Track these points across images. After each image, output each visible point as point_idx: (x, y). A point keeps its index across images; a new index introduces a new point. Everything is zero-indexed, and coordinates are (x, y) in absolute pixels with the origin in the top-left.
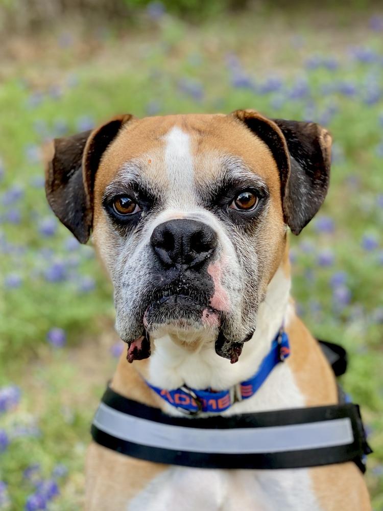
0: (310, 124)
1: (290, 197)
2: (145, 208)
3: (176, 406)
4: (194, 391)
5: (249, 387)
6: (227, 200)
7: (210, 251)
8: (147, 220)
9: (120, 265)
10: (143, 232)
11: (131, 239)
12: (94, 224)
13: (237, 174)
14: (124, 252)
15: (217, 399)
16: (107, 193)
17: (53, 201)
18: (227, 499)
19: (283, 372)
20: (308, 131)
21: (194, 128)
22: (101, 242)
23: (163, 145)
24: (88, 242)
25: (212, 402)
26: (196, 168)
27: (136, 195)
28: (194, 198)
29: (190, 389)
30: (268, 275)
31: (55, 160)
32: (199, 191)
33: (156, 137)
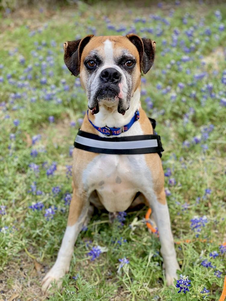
0: (148, 39)
1: (143, 61)
2: (98, 64)
3: (103, 133)
4: (109, 128)
5: (127, 127)
6: (123, 63)
7: (119, 79)
8: (98, 68)
9: (90, 83)
10: (97, 72)
11: (93, 74)
12: (80, 70)
13: (126, 54)
14: (91, 79)
15: (116, 131)
16: (86, 59)
17: (66, 62)
18: (118, 164)
19: (137, 124)
20: (148, 41)
21: (113, 40)
22: (83, 76)
23: (104, 45)
24: (78, 76)
25: (115, 132)
26: (114, 53)
27: (95, 60)
28: (113, 62)
29: (108, 127)
30: (134, 88)
31: (68, 48)
32: (115, 60)
33: (101, 42)
